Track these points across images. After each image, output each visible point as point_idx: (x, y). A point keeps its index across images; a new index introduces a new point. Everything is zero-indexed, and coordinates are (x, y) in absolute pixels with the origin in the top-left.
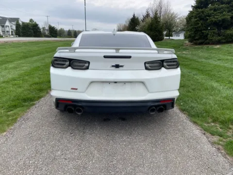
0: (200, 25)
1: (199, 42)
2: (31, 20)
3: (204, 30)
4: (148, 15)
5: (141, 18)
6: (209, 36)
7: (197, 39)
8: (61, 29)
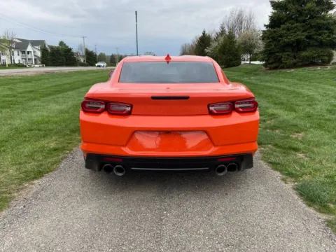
0: (273, 46)
1: (272, 66)
2: (61, 43)
3: (278, 52)
4: (223, 32)
5: (213, 36)
6: (283, 59)
7: (271, 63)
8: (101, 54)
